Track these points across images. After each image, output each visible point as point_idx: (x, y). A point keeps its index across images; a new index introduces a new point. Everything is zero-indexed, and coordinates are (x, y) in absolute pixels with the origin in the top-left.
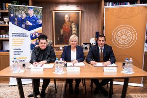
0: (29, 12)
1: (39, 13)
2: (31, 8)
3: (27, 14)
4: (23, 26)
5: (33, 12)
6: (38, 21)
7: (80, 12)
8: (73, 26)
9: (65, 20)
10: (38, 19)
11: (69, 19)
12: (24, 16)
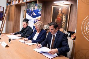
0: (35, 7)
1: (40, 7)
2: (37, 5)
3: (34, 8)
4: (32, 15)
5: (37, 7)
6: (39, 13)
7: (70, 5)
8: (64, 17)
9: (59, 13)
10: (39, 11)
11: (62, 11)
12: (33, 9)
